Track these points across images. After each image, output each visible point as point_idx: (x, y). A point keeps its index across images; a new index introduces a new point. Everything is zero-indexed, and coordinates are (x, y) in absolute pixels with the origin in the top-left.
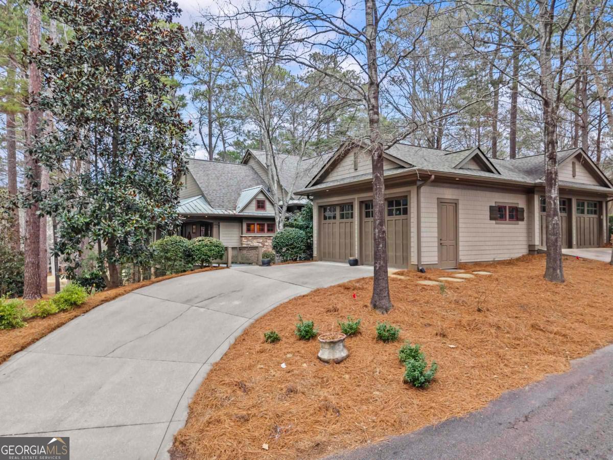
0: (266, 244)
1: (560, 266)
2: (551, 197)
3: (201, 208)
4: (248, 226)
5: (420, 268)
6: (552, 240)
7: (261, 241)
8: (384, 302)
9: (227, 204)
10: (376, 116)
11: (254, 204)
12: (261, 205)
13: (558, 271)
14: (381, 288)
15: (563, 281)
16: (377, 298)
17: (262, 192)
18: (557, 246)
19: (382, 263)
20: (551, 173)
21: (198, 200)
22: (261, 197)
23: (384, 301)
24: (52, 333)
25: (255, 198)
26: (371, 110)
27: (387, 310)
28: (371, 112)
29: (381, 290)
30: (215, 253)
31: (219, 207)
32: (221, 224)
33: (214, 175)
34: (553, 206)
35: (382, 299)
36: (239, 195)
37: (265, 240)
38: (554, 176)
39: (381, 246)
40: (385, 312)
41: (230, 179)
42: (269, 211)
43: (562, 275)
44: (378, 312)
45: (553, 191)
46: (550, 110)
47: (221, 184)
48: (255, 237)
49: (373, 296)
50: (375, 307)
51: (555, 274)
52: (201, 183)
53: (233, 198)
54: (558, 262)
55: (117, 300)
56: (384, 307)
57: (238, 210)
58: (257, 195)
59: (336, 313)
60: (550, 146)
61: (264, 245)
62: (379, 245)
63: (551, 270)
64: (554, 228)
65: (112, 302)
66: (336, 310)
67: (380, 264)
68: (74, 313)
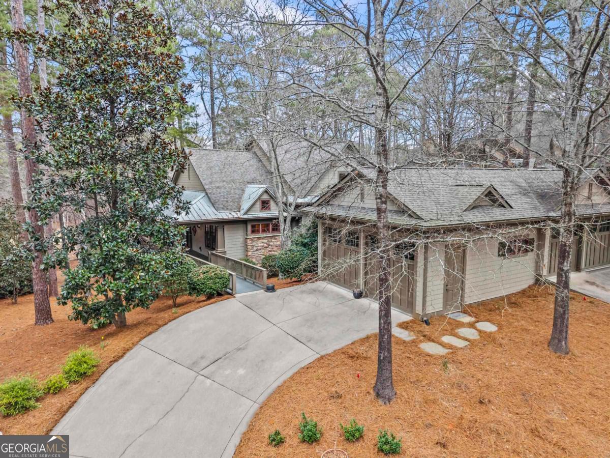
0: (271, 243)
1: (566, 338)
2: (563, 270)
3: (205, 212)
4: (253, 227)
5: (425, 319)
6: (560, 312)
7: (266, 241)
8: (387, 392)
9: (231, 204)
10: (384, 205)
11: (258, 205)
12: (265, 205)
13: (563, 343)
14: (385, 378)
15: (567, 353)
16: (380, 387)
17: (266, 192)
18: (564, 318)
19: (386, 353)
20: (565, 245)
21: (201, 201)
22: (265, 197)
23: (387, 390)
24: (64, 417)
25: (259, 198)
26: (379, 198)
27: (389, 400)
28: (379, 201)
29: (384, 380)
30: (220, 286)
31: (223, 208)
32: (226, 227)
33: (217, 168)
34: (564, 279)
35: (385, 389)
36: (243, 191)
37: (269, 240)
38: (567, 249)
39: (386, 337)
40: (387, 402)
41: (234, 171)
42: (273, 212)
43: (566, 347)
44: (380, 402)
45: (565, 263)
46: (570, 180)
47: (224, 179)
48: (259, 238)
49: (376, 384)
50: (378, 395)
51: (559, 345)
52: (204, 180)
53: (237, 196)
54: (564, 334)
55: (126, 357)
56: (387, 397)
57: (243, 212)
58: (261, 195)
59: (340, 401)
60: (567, 218)
61: (269, 245)
62: (384, 336)
63: (556, 341)
64: (563, 301)
65: (121, 361)
66: (340, 397)
67: (384, 355)
68: (84, 384)
